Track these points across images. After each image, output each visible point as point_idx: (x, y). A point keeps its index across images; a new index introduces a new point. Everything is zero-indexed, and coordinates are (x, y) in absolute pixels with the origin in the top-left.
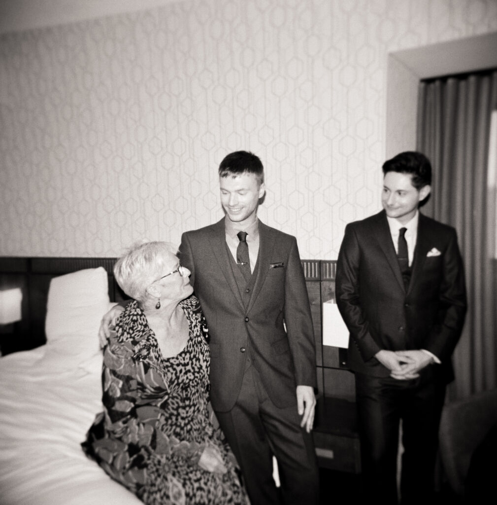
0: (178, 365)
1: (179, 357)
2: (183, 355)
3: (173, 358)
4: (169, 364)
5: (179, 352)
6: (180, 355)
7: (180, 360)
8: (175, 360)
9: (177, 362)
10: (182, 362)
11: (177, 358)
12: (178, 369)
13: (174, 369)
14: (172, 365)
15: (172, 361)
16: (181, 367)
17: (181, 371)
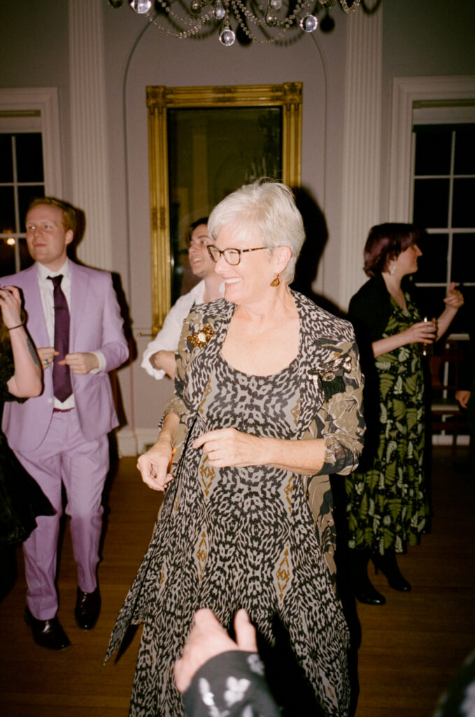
0: (243, 388)
1: (253, 380)
2: (261, 382)
3: (244, 375)
4: (232, 379)
5: (259, 375)
6: (257, 379)
7: (251, 383)
8: (245, 378)
9: (246, 383)
10: (254, 389)
11: (249, 379)
12: (241, 393)
13: (235, 389)
14: (236, 381)
15: (239, 377)
16: (245, 393)
17: (243, 399)
